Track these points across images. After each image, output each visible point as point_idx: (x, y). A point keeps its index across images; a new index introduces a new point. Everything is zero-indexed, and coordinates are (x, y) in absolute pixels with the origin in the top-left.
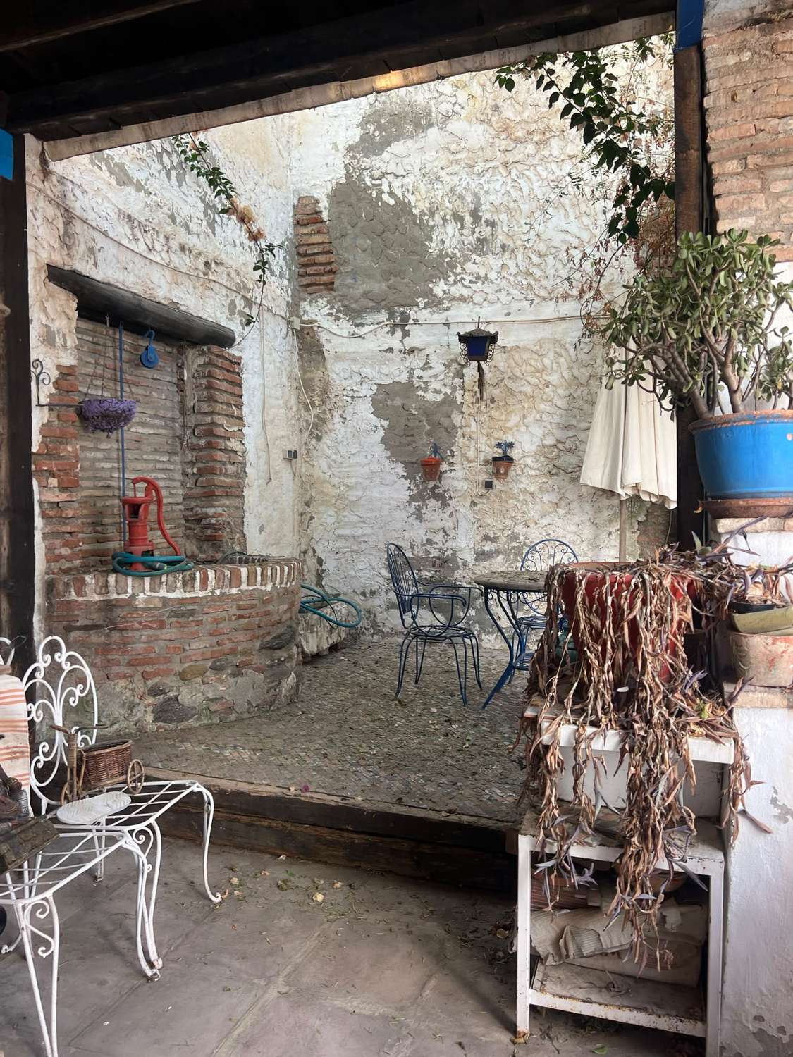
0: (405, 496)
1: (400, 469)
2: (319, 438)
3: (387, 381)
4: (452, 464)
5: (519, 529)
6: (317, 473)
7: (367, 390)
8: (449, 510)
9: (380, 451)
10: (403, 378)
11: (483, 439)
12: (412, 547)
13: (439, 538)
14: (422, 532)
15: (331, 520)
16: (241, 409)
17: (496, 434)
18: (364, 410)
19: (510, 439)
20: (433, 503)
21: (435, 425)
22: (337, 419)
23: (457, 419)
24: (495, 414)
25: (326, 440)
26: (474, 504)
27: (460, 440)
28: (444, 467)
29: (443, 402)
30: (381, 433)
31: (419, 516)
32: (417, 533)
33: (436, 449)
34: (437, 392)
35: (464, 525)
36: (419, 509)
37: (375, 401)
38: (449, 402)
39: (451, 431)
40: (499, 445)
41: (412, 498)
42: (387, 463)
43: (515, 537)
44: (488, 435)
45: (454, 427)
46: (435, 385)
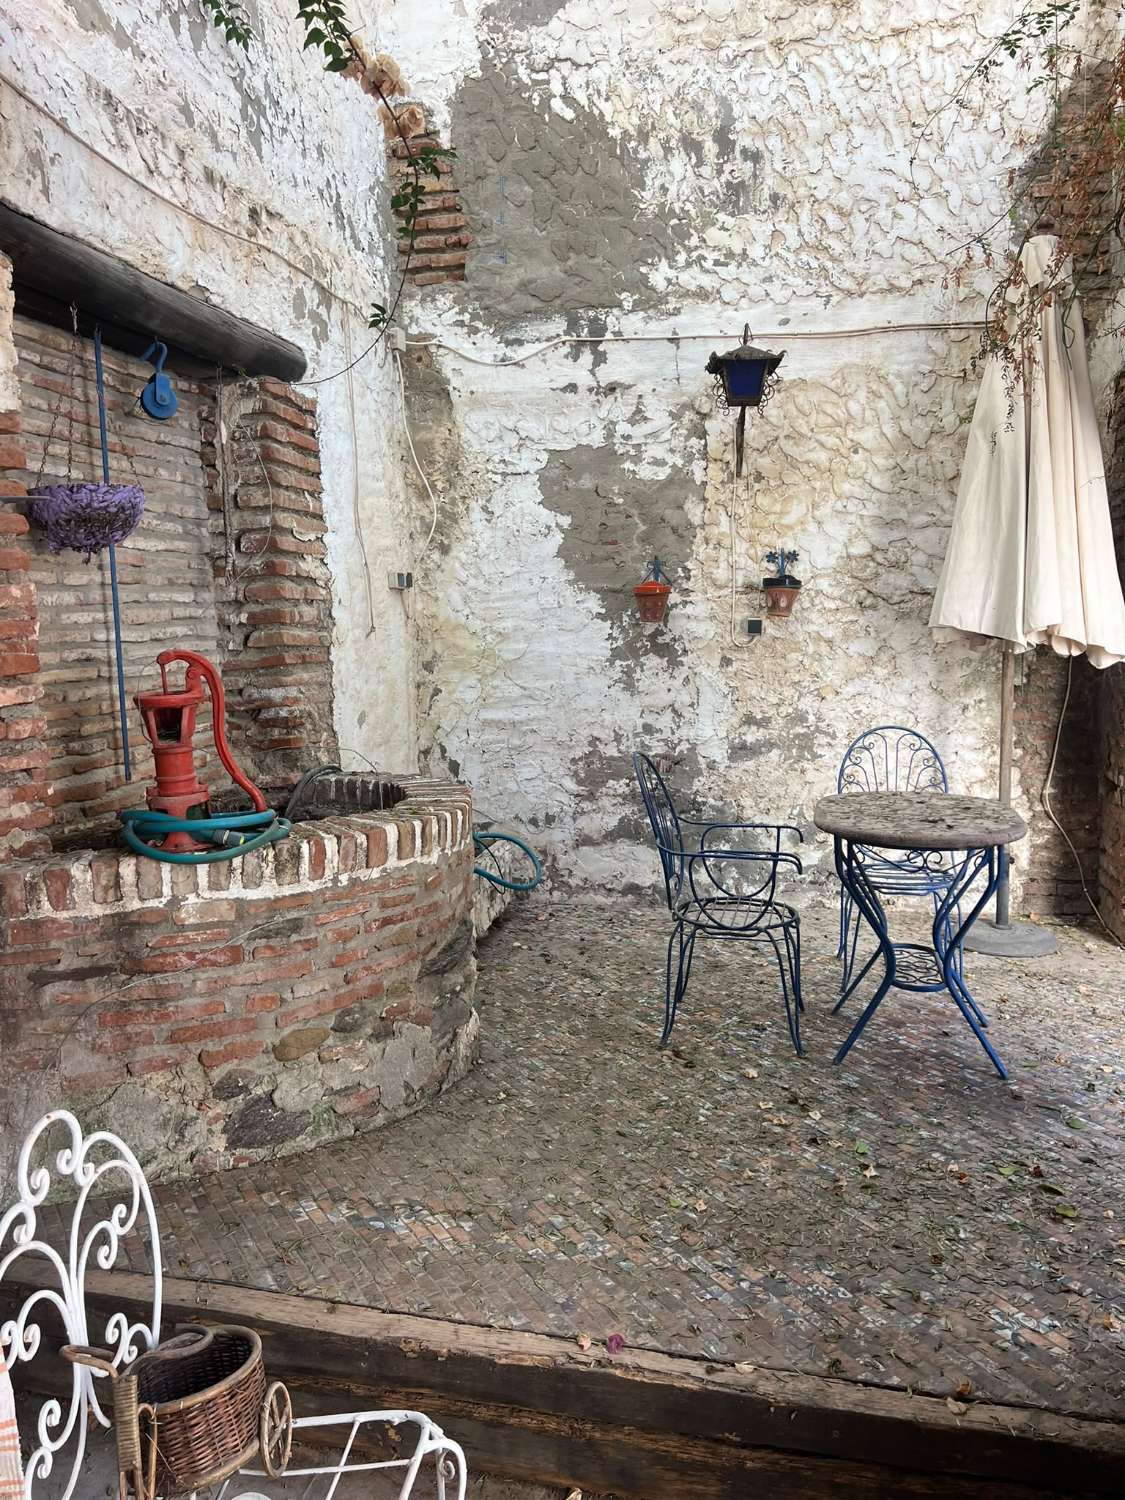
0: (604, 649)
1: (594, 603)
2: (445, 550)
3: (566, 444)
4: (686, 592)
5: (807, 704)
6: (444, 612)
7: (531, 461)
8: (682, 672)
9: (556, 571)
10: (597, 439)
11: (741, 547)
12: (618, 738)
13: (665, 721)
14: (634, 713)
15: (471, 695)
16: (319, 500)
17: (765, 538)
18: (527, 494)
19: (790, 547)
20: (653, 661)
21: (657, 523)
22: (477, 514)
23: (695, 512)
24: (763, 501)
25: (459, 552)
26: (726, 662)
27: (701, 550)
28: (674, 597)
29: (669, 481)
30: (558, 538)
31: (629, 684)
32: (627, 714)
33: (657, 566)
34: (658, 462)
35: (709, 699)
36: (628, 673)
37: (545, 482)
38: (680, 480)
39: (684, 533)
40: (771, 557)
41: (616, 654)
42: (569, 591)
43: (800, 718)
44: (751, 540)
45: (690, 525)
46: (654, 451)
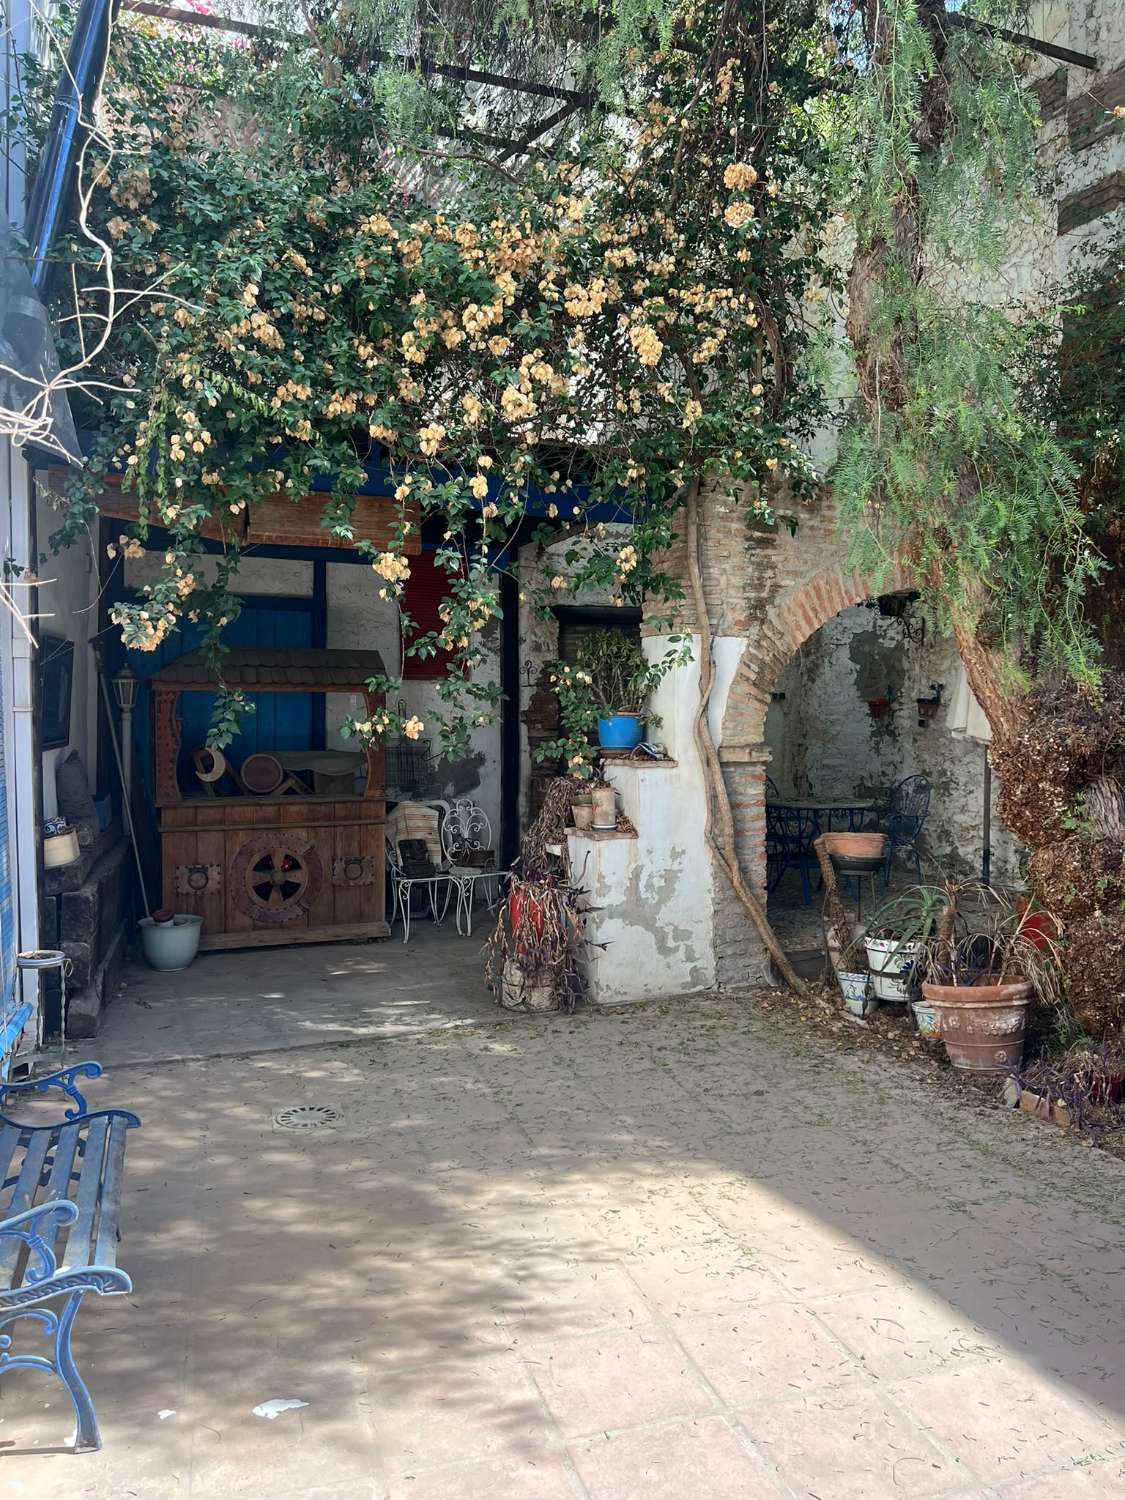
0: (868, 731)
1: (866, 709)
2: (813, 681)
3: (860, 631)
4: (901, 704)
5: (947, 765)
6: (811, 711)
7: (846, 639)
8: (898, 745)
9: (853, 692)
10: (870, 628)
11: (924, 681)
12: (871, 777)
13: (890, 770)
14: (878, 764)
15: (819, 751)
17: (934, 677)
18: (844, 654)
19: (943, 682)
20: (887, 738)
21: (891, 668)
22: (827, 664)
23: (906, 666)
24: (932, 657)
25: (818, 683)
26: (915, 740)
27: (907, 683)
28: (895, 706)
29: (896, 648)
30: (855, 675)
31: (877, 750)
32: (876, 766)
33: (890, 691)
34: (892, 639)
35: (909, 761)
36: (877, 744)
37: (852, 649)
38: (899, 647)
39: (901, 673)
40: (933, 687)
41: (873, 734)
42: (857, 701)
43: (943, 773)
44: (928, 678)
45: (904, 671)
46: (891, 633)
